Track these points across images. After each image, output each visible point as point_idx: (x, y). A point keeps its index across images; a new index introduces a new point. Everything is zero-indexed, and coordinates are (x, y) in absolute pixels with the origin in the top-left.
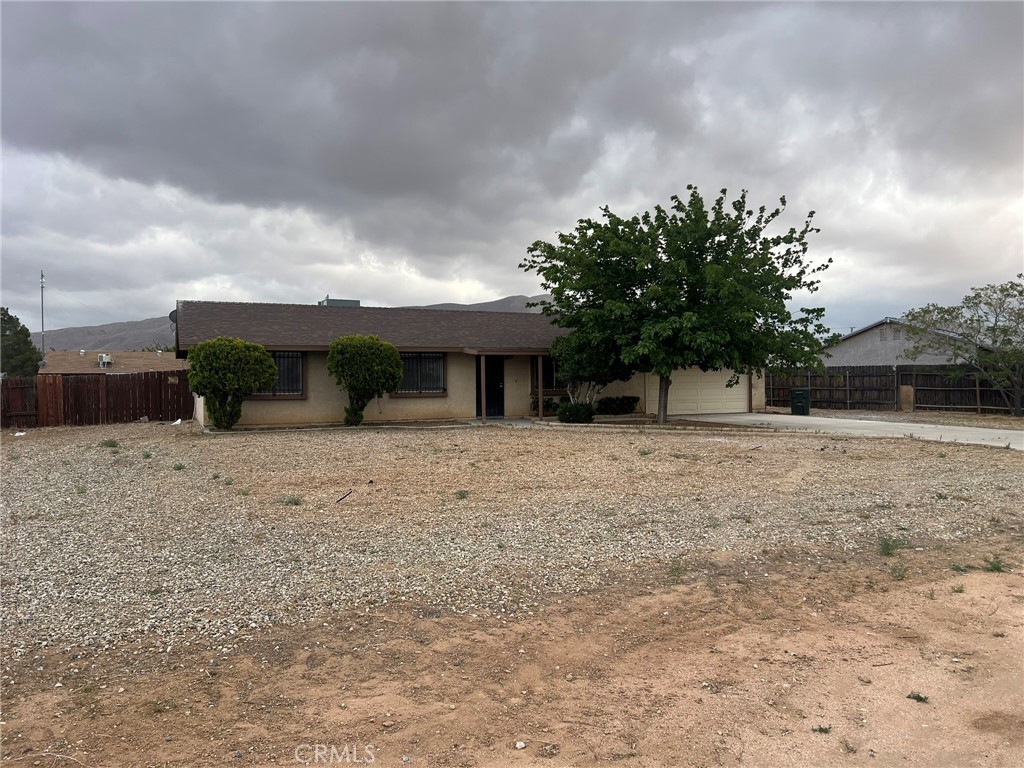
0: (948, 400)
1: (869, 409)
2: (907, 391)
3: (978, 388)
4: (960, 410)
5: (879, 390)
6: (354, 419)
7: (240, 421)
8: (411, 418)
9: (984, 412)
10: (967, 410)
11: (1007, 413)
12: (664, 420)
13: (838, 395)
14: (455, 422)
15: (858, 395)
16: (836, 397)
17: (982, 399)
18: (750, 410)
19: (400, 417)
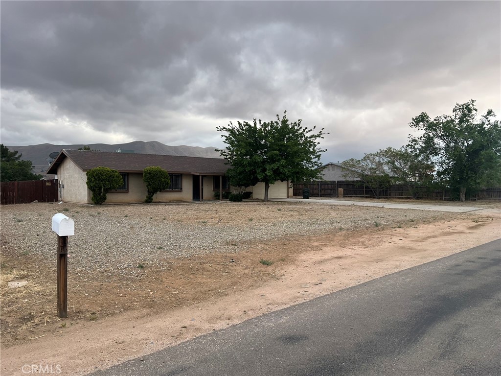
0: (355, 194)
1: (327, 197)
2: (341, 190)
3: (364, 189)
4: (359, 197)
5: (331, 190)
6: (149, 201)
7: (105, 201)
8: (168, 200)
9: (366, 197)
10: (361, 197)
11: (374, 198)
12: (266, 200)
13: (316, 192)
14: (184, 202)
15: (323, 192)
16: (315, 192)
17: (366, 193)
18: (288, 197)
19: (164, 200)
